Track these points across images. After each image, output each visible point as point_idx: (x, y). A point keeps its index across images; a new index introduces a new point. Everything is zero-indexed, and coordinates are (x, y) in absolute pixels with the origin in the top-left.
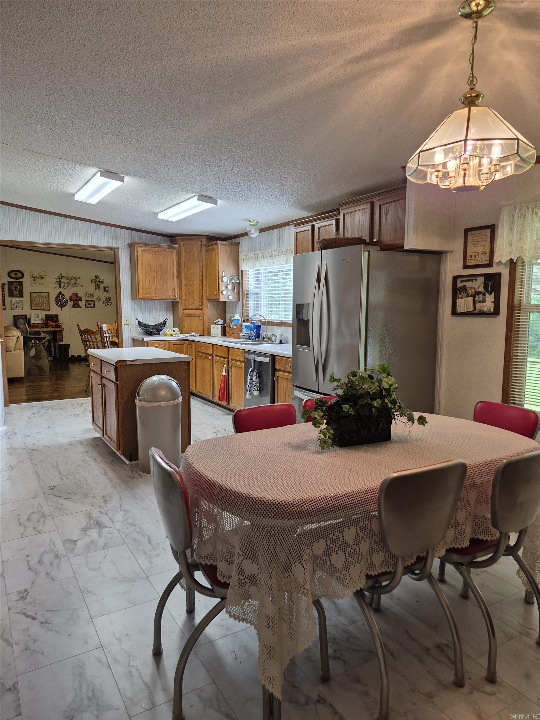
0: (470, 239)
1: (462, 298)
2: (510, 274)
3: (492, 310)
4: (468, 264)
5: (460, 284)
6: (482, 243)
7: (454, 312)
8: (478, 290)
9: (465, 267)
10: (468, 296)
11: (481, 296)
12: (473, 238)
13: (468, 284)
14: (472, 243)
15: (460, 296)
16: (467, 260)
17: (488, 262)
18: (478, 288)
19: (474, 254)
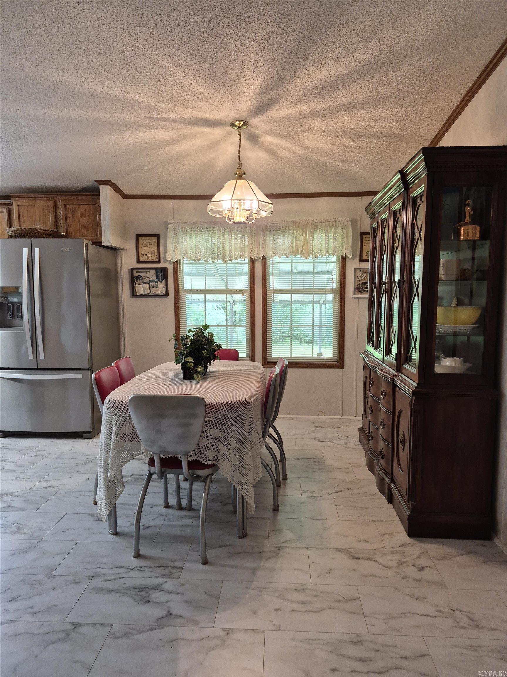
0: (141, 242)
1: (139, 284)
2: (174, 269)
3: (164, 293)
4: (140, 260)
5: (135, 274)
6: (151, 246)
7: (134, 294)
8: (152, 279)
9: (139, 262)
10: (144, 283)
11: (154, 283)
12: (143, 242)
13: (143, 274)
14: (143, 245)
15: (137, 283)
16: (140, 257)
17: (157, 260)
18: (152, 278)
19: (145, 254)
